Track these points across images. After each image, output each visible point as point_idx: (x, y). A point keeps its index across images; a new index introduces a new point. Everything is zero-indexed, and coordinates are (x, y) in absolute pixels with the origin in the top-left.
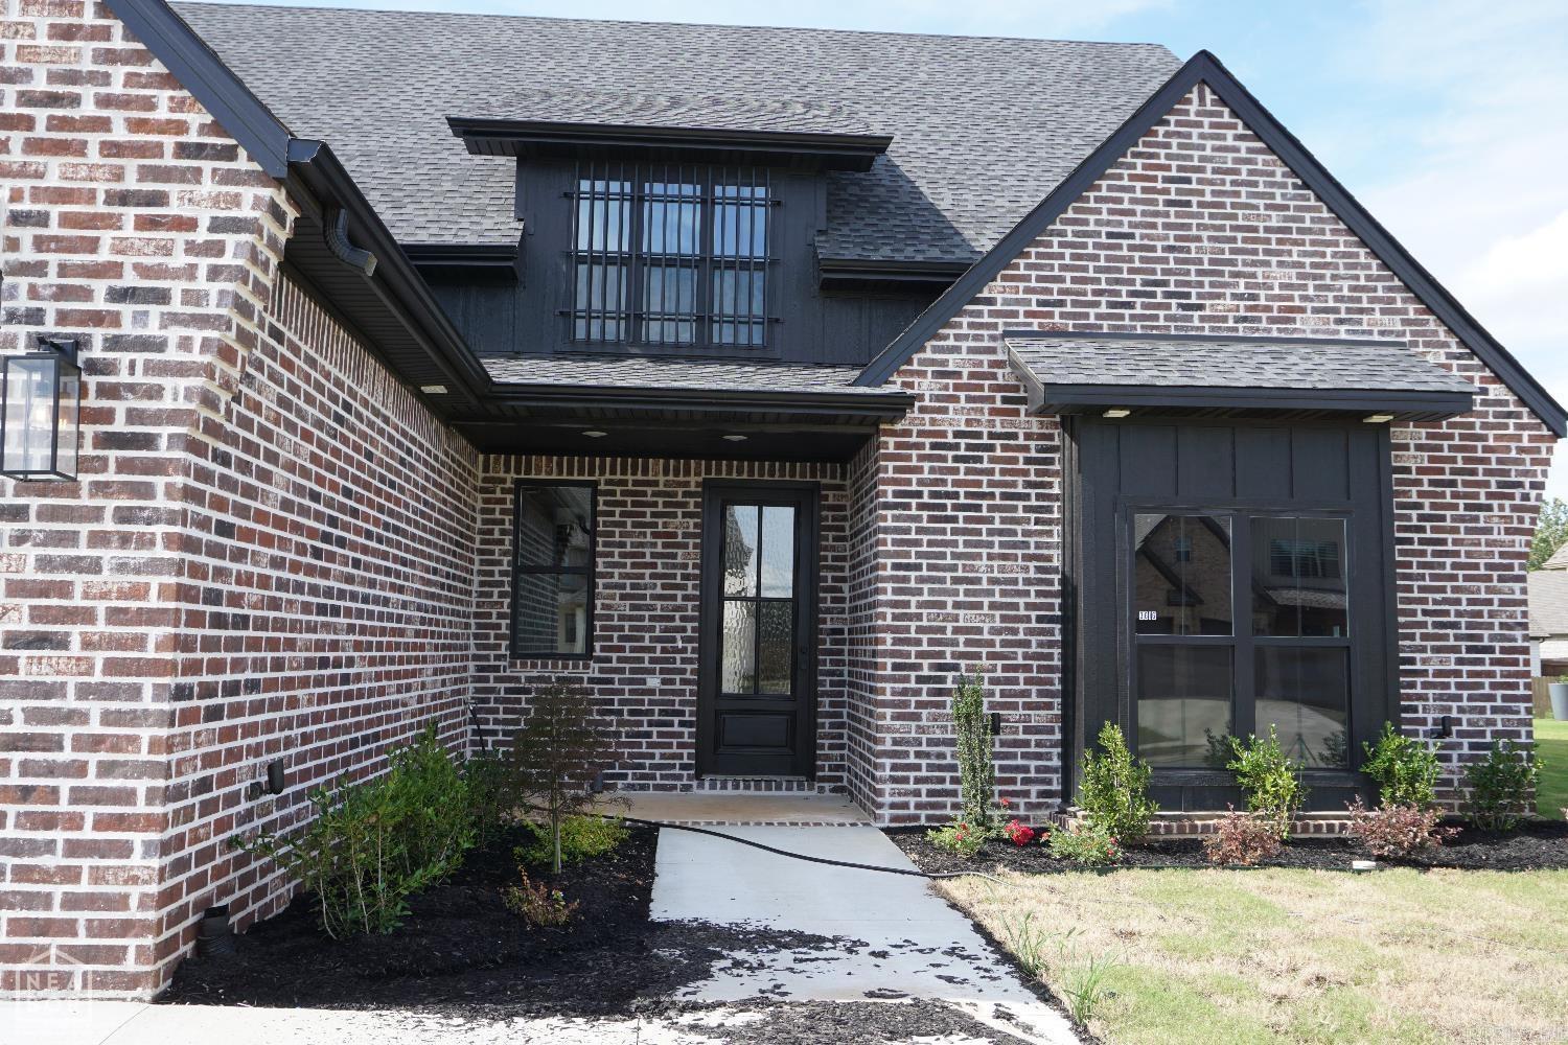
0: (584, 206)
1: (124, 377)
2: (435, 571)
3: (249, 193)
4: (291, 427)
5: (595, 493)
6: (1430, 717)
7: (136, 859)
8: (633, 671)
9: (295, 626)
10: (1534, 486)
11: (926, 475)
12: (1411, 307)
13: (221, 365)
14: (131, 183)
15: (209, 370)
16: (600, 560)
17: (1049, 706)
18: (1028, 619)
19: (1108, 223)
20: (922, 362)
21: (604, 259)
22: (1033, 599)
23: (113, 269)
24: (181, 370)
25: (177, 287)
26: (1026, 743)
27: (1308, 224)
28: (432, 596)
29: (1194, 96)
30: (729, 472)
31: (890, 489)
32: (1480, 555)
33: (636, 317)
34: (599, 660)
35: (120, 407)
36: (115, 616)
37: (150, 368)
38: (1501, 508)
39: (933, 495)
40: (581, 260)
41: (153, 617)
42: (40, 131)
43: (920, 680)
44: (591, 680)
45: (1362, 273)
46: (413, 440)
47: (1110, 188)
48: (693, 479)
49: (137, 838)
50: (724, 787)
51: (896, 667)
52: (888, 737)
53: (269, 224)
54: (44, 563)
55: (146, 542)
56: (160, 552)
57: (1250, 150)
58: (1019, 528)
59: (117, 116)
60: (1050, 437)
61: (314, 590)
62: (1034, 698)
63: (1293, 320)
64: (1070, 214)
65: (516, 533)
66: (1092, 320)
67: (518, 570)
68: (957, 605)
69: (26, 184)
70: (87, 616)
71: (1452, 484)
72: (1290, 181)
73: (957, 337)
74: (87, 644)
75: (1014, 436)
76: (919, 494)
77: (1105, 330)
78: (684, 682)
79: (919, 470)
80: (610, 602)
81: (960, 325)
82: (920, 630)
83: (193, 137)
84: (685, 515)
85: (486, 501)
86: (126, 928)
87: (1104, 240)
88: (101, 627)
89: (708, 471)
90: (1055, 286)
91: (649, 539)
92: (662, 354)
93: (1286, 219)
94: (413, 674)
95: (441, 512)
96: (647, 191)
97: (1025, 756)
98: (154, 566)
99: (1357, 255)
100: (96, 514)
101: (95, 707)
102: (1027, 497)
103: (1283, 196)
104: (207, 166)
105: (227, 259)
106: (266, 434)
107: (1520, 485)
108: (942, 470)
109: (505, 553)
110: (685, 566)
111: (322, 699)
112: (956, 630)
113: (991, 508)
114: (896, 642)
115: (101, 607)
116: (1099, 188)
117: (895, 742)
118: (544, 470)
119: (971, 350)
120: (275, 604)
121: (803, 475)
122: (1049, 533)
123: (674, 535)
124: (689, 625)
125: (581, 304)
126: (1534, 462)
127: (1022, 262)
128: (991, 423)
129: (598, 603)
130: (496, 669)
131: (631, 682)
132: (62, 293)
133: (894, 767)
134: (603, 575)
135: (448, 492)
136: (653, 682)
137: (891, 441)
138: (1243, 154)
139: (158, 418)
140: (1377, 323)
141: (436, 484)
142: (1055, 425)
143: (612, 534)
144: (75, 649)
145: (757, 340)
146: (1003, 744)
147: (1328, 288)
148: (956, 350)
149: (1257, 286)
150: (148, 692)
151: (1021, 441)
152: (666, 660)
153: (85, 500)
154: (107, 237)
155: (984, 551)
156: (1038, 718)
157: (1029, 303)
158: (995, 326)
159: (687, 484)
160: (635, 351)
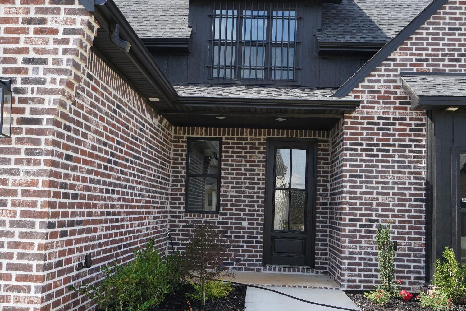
0: (217, 21)
1: (29, 95)
2: (154, 176)
3: (79, 18)
4: (96, 115)
5: (221, 143)
7: (32, 294)
8: (236, 219)
9: (96, 198)
11: (364, 136)
13: (67, 90)
14: (32, 15)
15: (63, 92)
16: (223, 172)
17: (420, 239)
18: (410, 200)
19: (449, 24)
20: (363, 87)
21: (226, 43)
22: (412, 191)
23: (25, 50)
24: (52, 92)
25: (50, 57)
26: (409, 255)
28: (152, 186)
30: (278, 134)
31: (348, 142)
33: (238, 68)
34: (222, 214)
35: (27, 107)
36: (25, 193)
37: (39, 91)
39: (368, 145)
40: (216, 44)
41: (40, 194)
43: (361, 226)
44: (219, 223)
46: (145, 121)
47: (450, 8)
48: (262, 137)
49: (33, 285)
50: (275, 270)
51: (350, 220)
52: (347, 251)
53: (87, 31)
55: (37, 163)
56: (43, 167)
58: (406, 160)
60: (421, 120)
61: (104, 183)
62: (413, 236)
64: (432, 20)
65: (187, 159)
66: (441, 67)
67: (189, 175)
68: (378, 193)
70: (13, 193)
73: (379, 76)
74: (14, 205)
75: (405, 119)
76: (361, 145)
77: (447, 72)
78: (258, 224)
79: (362, 134)
80: (227, 190)
81: (380, 70)
82: (361, 204)
84: (259, 153)
85: (175, 146)
87: (447, 31)
88: (19, 197)
89: (269, 134)
90: (424, 52)
91: (243, 163)
92: (250, 84)
94: (145, 218)
95: (156, 150)
96: (244, 14)
97: (408, 261)
98: (40, 173)
100: (18, 151)
101: (17, 231)
102: (410, 146)
104: (62, 7)
105: (70, 46)
106: (85, 118)
108: (372, 134)
109: (183, 168)
110: (259, 175)
111: (107, 228)
112: (378, 205)
113: (394, 151)
114: (351, 209)
115: (19, 189)
116: (445, 8)
117: (350, 253)
118: (200, 133)
119: (385, 81)
120: (88, 189)
121: (310, 136)
122: (421, 162)
123: (254, 161)
124: (260, 200)
125: (216, 62)
127: (409, 42)
128: (394, 113)
129: (222, 190)
130: (179, 217)
131: (235, 224)
132: (5, 60)
133: (349, 264)
134: (224, 178)
135: (160, 142)
136: (245, 224)
137: (349, 121)
139: (42, 112)
141: (154, 139)
142: (423, 114)
143: (228, 161)
144: (9, 207)
145: (291, 77)
146: (398, 255)
148: (379, 81)
150: (37, 225)
151: (408, 121)
152: (250, 215)
153: (13, 146)
154: (22, 37)
155: (391, 170)
156: (414, 244)
157: (412, 60)
158: (396, 70)
159: (260, 139)
160: (237, 82)
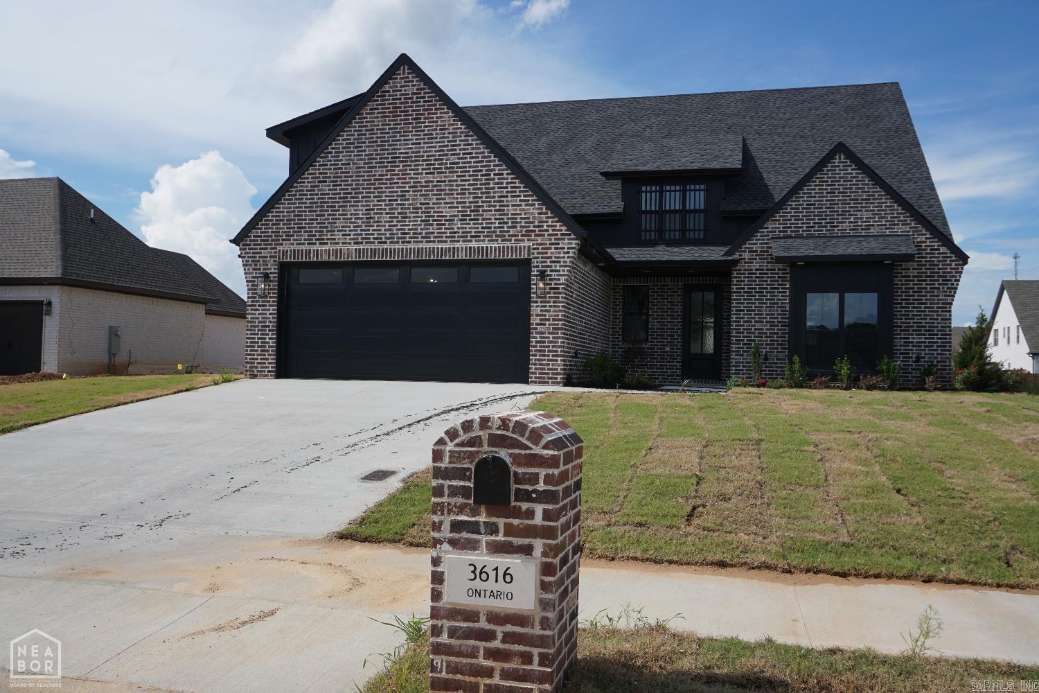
0: (644, 194)
1: (553, 277)
3: (574, 242)
5: (648, 289)
6: (914, 356)
7: (559, 362)
8: (661, 345)
10: (955, 280)
11: (746, 283)
12: (913, 223)
14: (553, 241)
15: (567, 275)
16: (650, 310)
17: (785, 352)
18: (778, 326)
19: (807, 201)
20: (745, 248)
21: (651, 212)
22: (780, 320)
23: (550, 257)
24: (563, 275)
25: (562, 260)
26: (777, 363)
27: (876, 197)
29: (837, 157)
30: (692, 281)
31: (735, 287)
32: (935, 304)
33: (661, 231)
34: (650, 342)
35: (553, 282)
36: (554, 320)
37: (558, 275)
38: (943, 288)
39: (748, 289)
40: (643, 212)
41: (560, 320)
42: (537, 233)
43: (744, 344)
44: (648, 348)
45: (895, 212)
47: (807, 189)
48: (680, 284)
49: (559, 359)
50: (691, 382)
51: (736, 340)
52: (734, 361)
53: (577, 247)
54: (541, 311)
55: (558, 306)
56: (561, 309)
57: (856, 173)
58: (776, 298)
59: (550, 229)
60: (786, 270)
62: (780, 350)
63: (870, 229)
64: (794, 199)
65: (623, 302)
66: (801, 232)
67: (624, 314)
68: (755, 322)
69: (535, 242)
70: (549, 320)
71: (926, 281)
72: (870, 183)
73: (756, 240)
75: (774, 270)
76: (744, 289)
77: (805, 235)
78: (677, 349)
79: (744, 281)
80: (654, 324)
81: (757, 236)
82: (744, 329)
83: (564, 232)
84: (677, 295)
85: (614, 292)
86: (558, 374)
87: (805, 206)
88: (551, 322)
89: (685, 280)
90: (789, 222)
91: (666, 303)
92: (671, 243)
93: (869, 196)
96: (664, 189)
97: (776, 367)
98: (560, 311)
99: (894, 206)
100: (550, 302)
101: (551, 336)
102: (778, 289)
103: (868, 188)
104: (566, 237)
105: (571, 255)
107: (951, 280)
108: (751, 281)
109: (620, 309)
110: (678, 312)
112: (755, 329)
113: (767, 292)
114: (736, 333)
115: (551, 318)
116: (804, 190)
117: (736, 363)
118: (633, 282)
119: (761, 244)
121: (717, 281)
122: (785, 300)
123: (674, 302)
124: (679, 331)
125: (643, 228)
126: (956, 273)
127: (778, 215)
128: (767, 266)
129: (650, 324)
130: (618, 345)
131: (660, 349)
132: (542, 262)
133: (736, 370)
134: (651, 315)
135: (604, 291)
136: (668, 349)
137: (735, 272)
138: (854, 175)
139: (560, 284)
140: (900, 229)
142: (788, 266)
143: (654, 302)
145: (702, 237)
146: (769, 363)
147: (883, 218)
148: (756, 244)
149: (858, 218)
150: (560, 333)
151: (777, 271)
152: (671, 342)
153: (548, 300)
154: (549, 251)
155: (764, 305)
156: (781, 356)
157: (780, 228)
158: (768, 236)
159: (678, 285)
160: (660, 242)
